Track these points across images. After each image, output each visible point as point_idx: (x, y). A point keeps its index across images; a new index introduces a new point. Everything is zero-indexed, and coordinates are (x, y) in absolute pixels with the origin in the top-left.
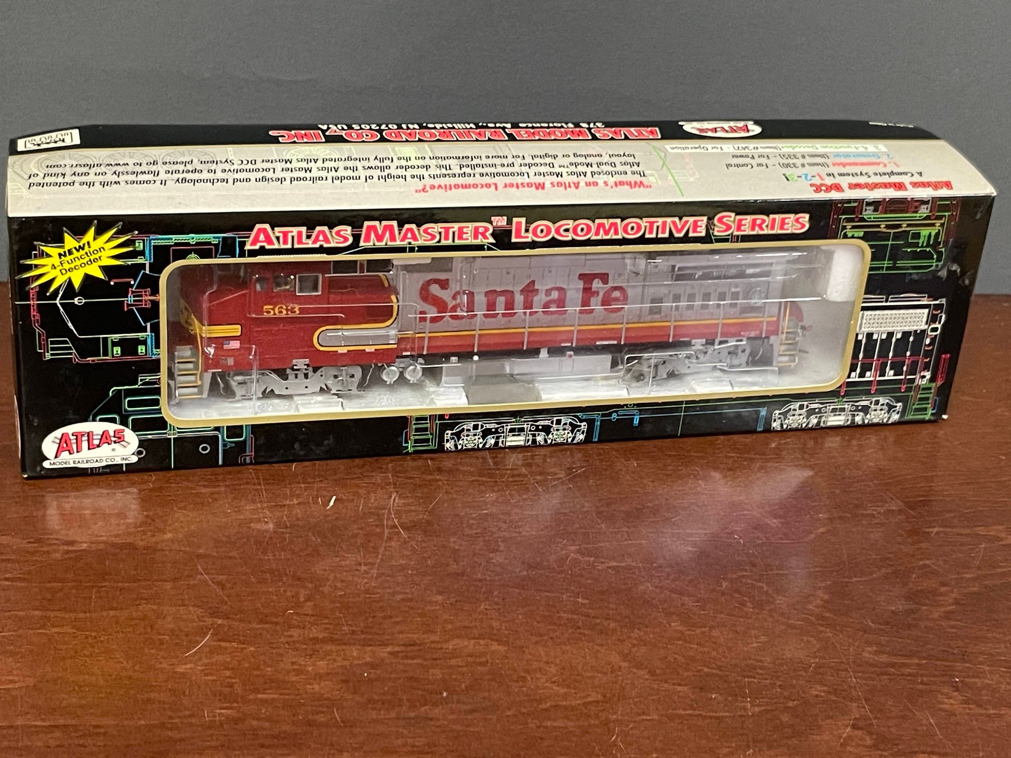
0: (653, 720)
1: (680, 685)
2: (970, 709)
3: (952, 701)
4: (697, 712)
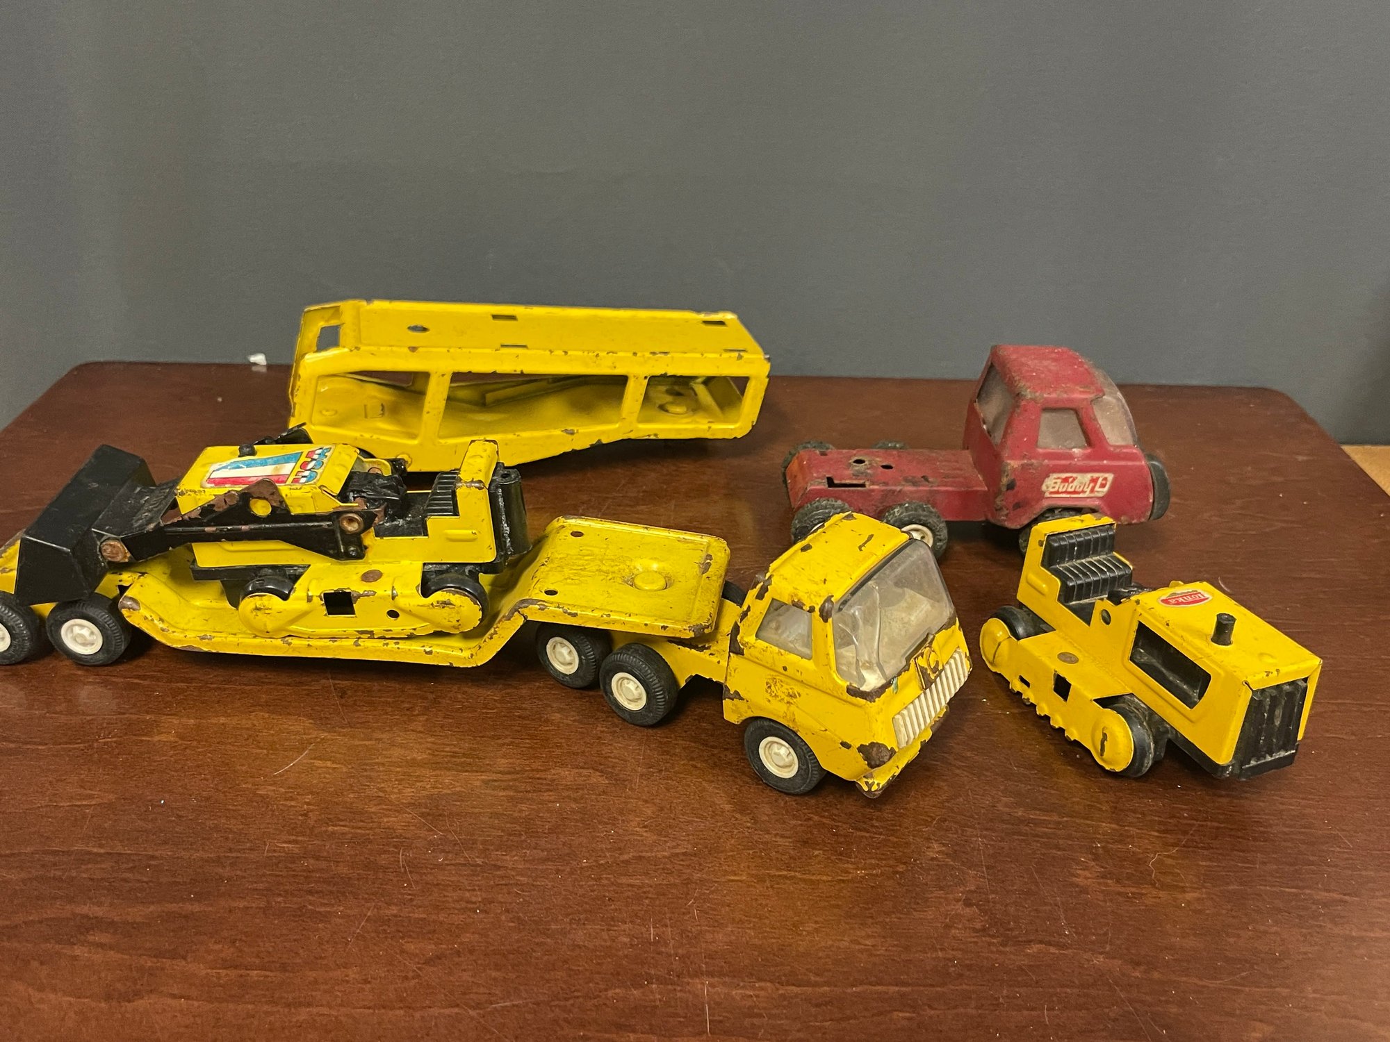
0: (741, 881)
1: (782, 836)
2: (1106, 885)
3: (1087, 874)
4: (792, 874)
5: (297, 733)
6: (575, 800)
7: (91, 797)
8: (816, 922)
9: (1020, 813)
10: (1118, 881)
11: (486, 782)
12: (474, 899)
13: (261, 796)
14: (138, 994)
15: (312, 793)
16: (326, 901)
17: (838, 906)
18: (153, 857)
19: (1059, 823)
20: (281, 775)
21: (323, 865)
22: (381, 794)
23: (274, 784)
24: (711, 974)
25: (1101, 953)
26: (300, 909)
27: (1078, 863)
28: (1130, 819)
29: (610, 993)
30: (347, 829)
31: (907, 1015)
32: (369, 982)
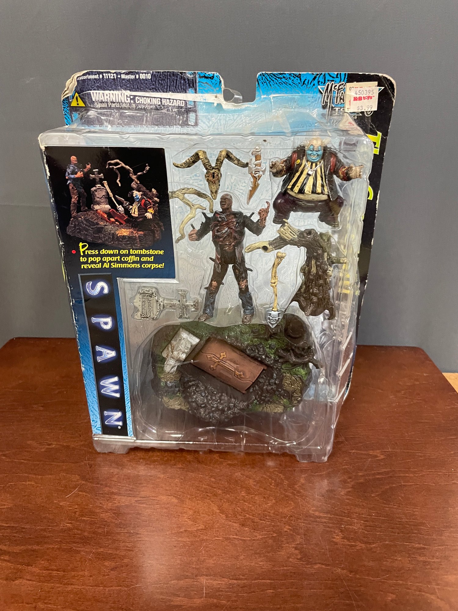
5: (75, 481)
6: (166, 509)
7: (4, 505)
8: (244, 556)
9: (317, 514)
10: (348, 540)
11: (136, 501)
12: (129, 546)
13: (61, 506)
14: (16, 579)
15: (77, 505)
16: (79, 546)
17: (252, 550)
18: (24, 528)
19: (330, 517)
20: (68, 498)
21: (79, 532)
22: (101, 505)
23: (65, 501)
24: (207, 576)
25: (340, 568)
26: (71, 549)
27: (335, 532)
28: (355, 516)
30: (88, 519)
31: (272, 591)
32: (92, 577)
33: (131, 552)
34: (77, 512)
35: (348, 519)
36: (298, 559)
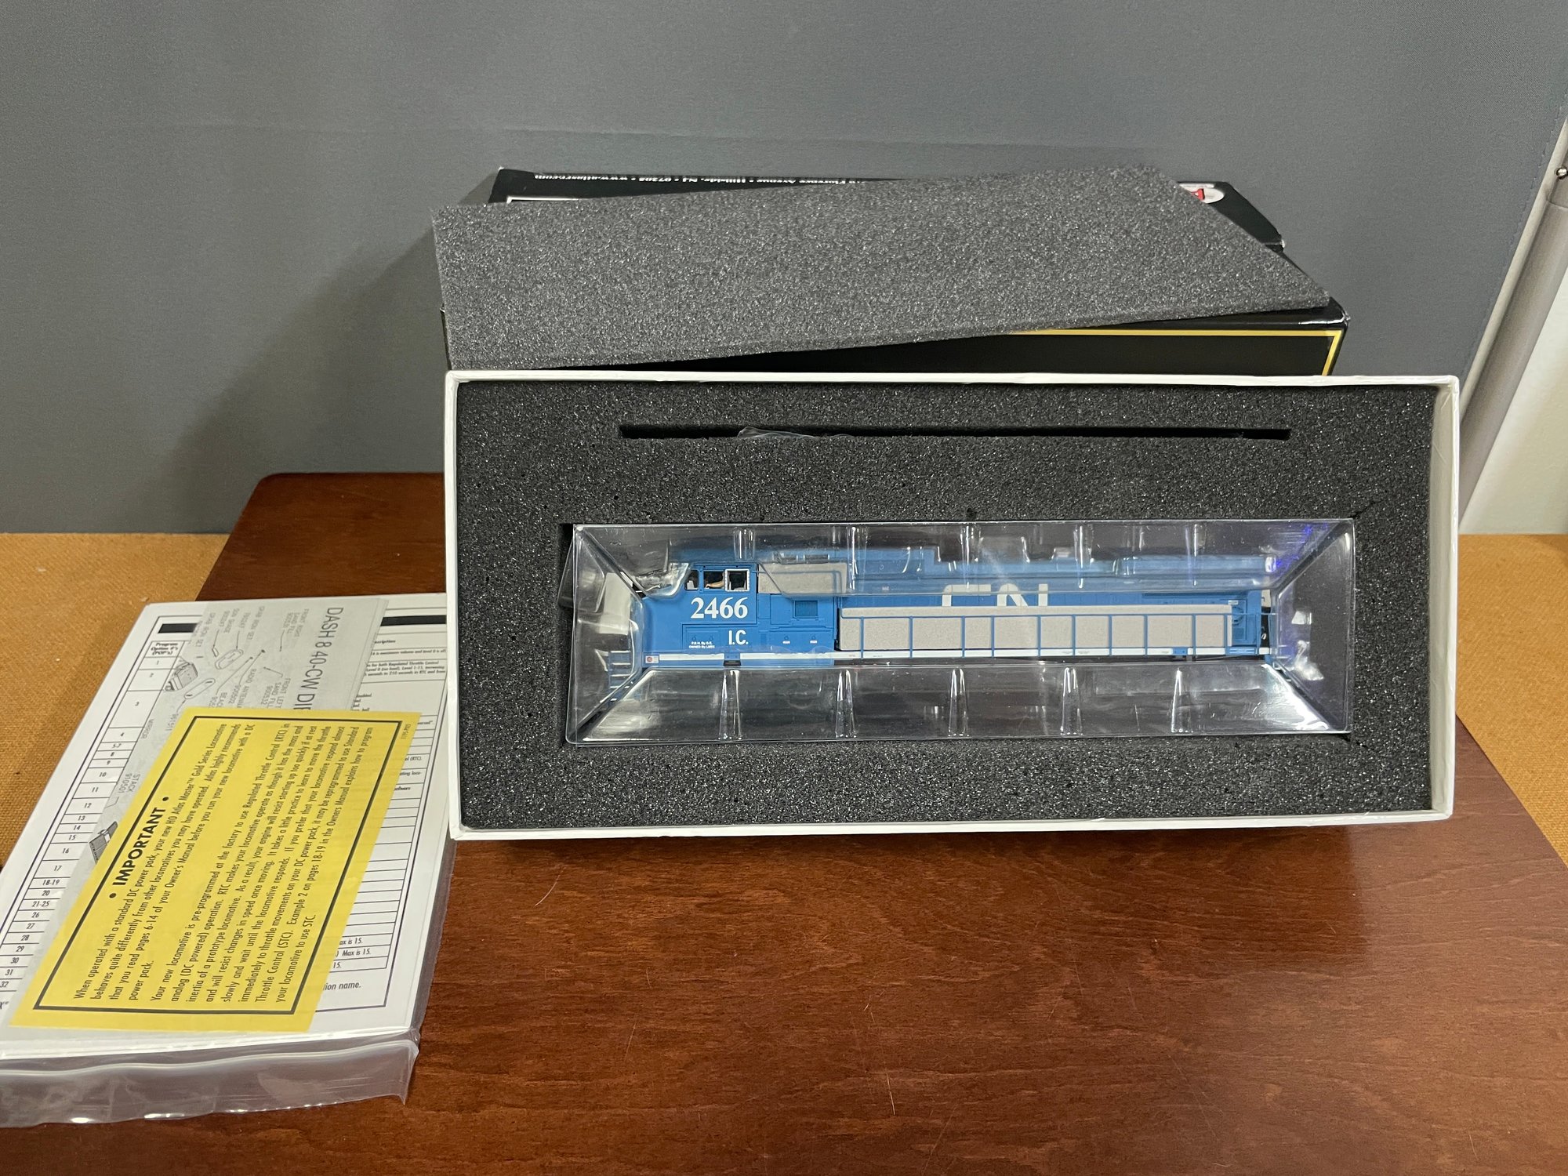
6: (769, 919)
8: (960, 1019)
9: (1097, 915)
10: (1171, 972)
11: (699, 906)
12: (709, 1011)
13: (530, 926)
14: (481, 1105)
15: (567, 922)
16: (600, 1018)
17: (973, 1004)
18: (461, 986)
20: (540, 906)
21: (592, 986)
22: (621, 920)
23: (538, 914)
24: (890, 1067)
25: (1162, 1034)
26: (583, 1026)
28: (1177, 917)
29: (821, 1086)
30: (602, 954)
31: (1031, 1092)
32: (647, 1086)
33: (717, 1025)
34: (570, 939)
35: (1165, 923)
36: (1075, 1020)
